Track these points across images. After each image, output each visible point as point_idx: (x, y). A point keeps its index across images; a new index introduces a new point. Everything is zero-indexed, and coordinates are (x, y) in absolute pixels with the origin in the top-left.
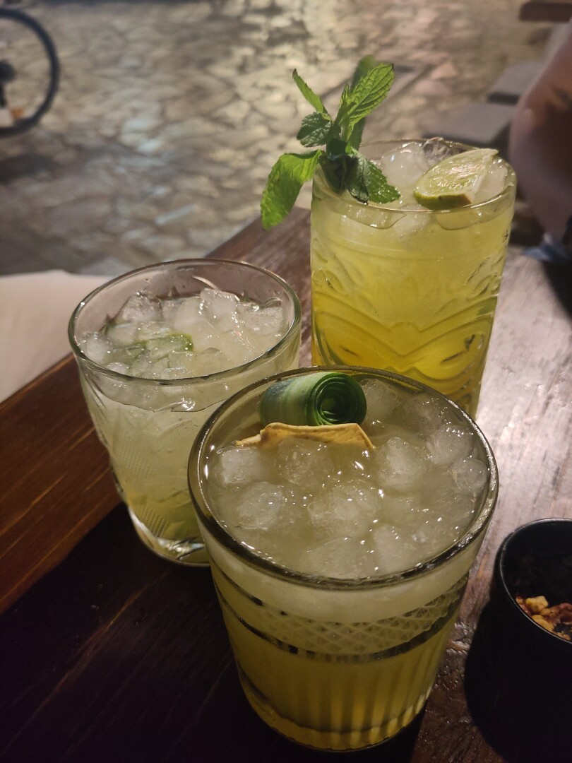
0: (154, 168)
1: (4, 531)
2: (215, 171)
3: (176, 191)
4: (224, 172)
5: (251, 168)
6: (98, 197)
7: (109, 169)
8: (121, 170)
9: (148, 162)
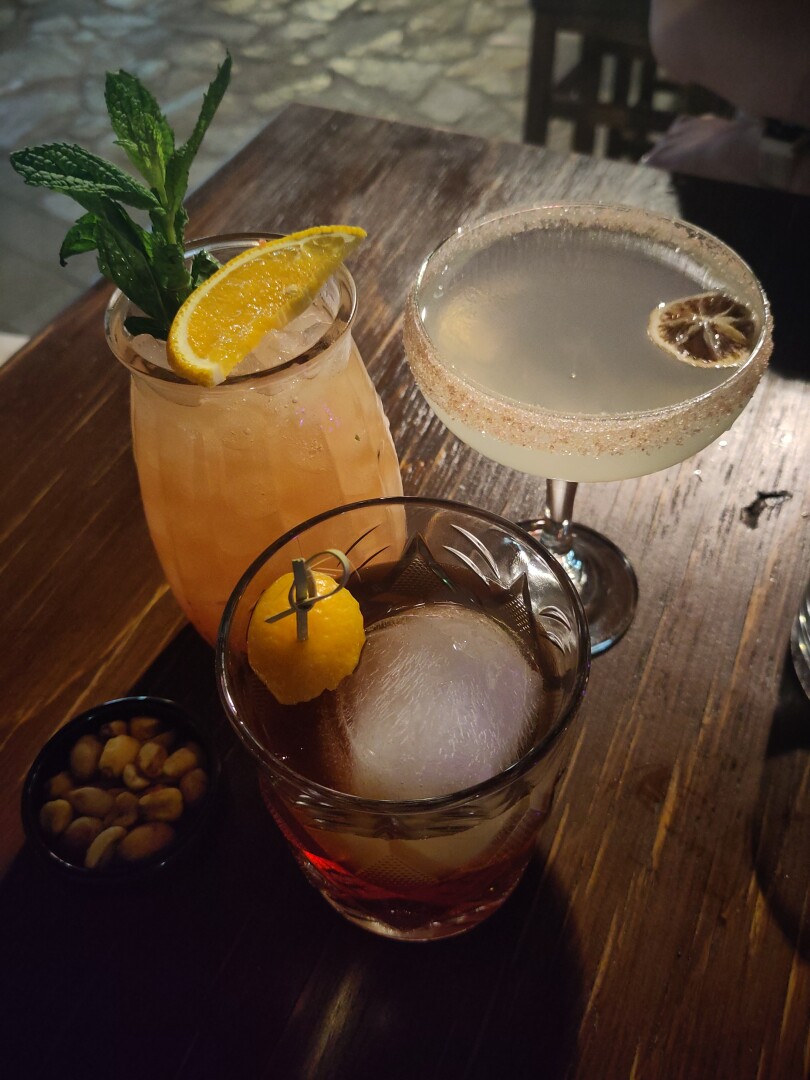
0: (137, 30)
1: (6, 535)
2: (230, 31)
3: (174, 66)
4: (245, 32)
5: (284, 23)
6: (58, 83)
7: (67, 35)
8: (87, 37)
9: (129, 21)
